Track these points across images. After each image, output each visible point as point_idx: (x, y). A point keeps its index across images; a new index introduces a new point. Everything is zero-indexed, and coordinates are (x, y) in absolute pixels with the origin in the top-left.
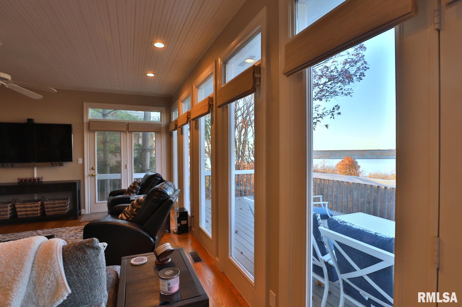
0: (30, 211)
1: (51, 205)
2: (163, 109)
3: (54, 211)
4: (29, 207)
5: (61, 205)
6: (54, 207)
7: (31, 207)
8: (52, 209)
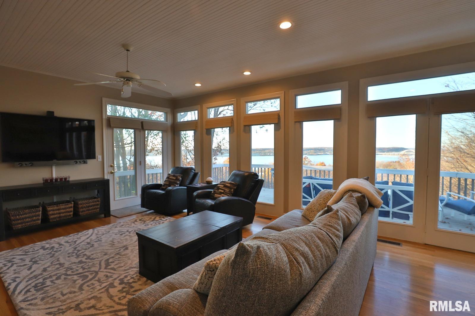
0: (64, 213)
1: (85, 204)
2: (169, 110)
3: (89, 210)
4: (63, 209)
5: (95, 203)
6: (89, 207)
7: (65, 209)
8: (87, 209)
